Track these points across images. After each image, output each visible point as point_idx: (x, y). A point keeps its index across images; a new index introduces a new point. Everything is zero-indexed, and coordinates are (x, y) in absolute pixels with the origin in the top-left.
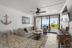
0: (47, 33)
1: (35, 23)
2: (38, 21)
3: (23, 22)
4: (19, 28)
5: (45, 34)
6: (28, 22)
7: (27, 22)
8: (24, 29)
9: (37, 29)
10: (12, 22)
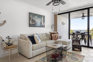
0: (83, 48)
1: (55, 26)
2: (63, 24)
3: (31, 23)
4: (21, 35)
5: (77, 49)
6: (41, 23)
7: (38, 24)
8: (29, 37)
9: (58, 38)
10: (7, 21)
